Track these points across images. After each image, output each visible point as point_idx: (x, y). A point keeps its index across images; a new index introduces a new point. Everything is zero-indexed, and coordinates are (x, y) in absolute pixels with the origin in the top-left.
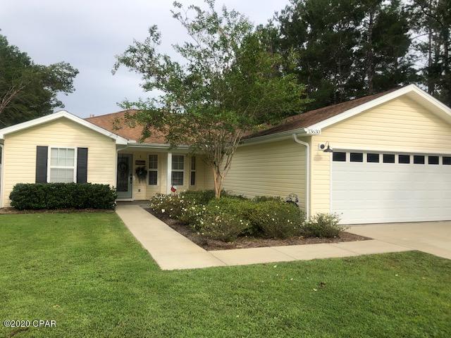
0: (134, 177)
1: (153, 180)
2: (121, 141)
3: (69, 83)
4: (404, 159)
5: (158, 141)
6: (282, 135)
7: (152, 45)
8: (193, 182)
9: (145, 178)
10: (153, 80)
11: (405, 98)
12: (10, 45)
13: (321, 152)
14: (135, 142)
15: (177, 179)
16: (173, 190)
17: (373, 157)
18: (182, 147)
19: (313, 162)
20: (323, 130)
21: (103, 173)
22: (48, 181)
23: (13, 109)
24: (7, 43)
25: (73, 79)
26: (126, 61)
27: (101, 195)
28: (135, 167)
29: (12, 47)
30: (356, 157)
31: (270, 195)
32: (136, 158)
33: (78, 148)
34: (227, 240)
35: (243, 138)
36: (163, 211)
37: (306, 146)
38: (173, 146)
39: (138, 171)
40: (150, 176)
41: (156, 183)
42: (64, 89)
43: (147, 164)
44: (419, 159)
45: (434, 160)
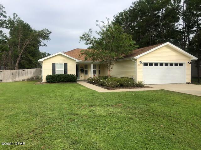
0: (80, 72)
1: (86, 73)
2: (77, 61)
4: (166, 65)
5: (89, 61)
6: (128, 59)
7: (89, 33)
8: (99, 73)
9: (83, 72)
12: (25, 22)
13: (140, 64)
14: (81, 61)
15: (94, 72)
16: (95, 76)
17: (156, 65)
18: (97, 62)
19: (137, 66)
20: (140, 57)
21: (72, 71)
22: (56, 74)
23: (28, 48)
24: (23, 22)
25: (49, 35)
26: (82, 38)
27: (72, 78)
29: (26, 23)
30: (151, 65)
32: (80, 66)
33: (65, 64)
34: (113, 88)
35: (117, 59)
36: (94, 82)
37: (135, 62)
38: (93, 62)
39: (81, 70)
41: (87, 74)
42: (46, 39)
43: (84, 68)
44: (171, 65)
45: (176, 65)
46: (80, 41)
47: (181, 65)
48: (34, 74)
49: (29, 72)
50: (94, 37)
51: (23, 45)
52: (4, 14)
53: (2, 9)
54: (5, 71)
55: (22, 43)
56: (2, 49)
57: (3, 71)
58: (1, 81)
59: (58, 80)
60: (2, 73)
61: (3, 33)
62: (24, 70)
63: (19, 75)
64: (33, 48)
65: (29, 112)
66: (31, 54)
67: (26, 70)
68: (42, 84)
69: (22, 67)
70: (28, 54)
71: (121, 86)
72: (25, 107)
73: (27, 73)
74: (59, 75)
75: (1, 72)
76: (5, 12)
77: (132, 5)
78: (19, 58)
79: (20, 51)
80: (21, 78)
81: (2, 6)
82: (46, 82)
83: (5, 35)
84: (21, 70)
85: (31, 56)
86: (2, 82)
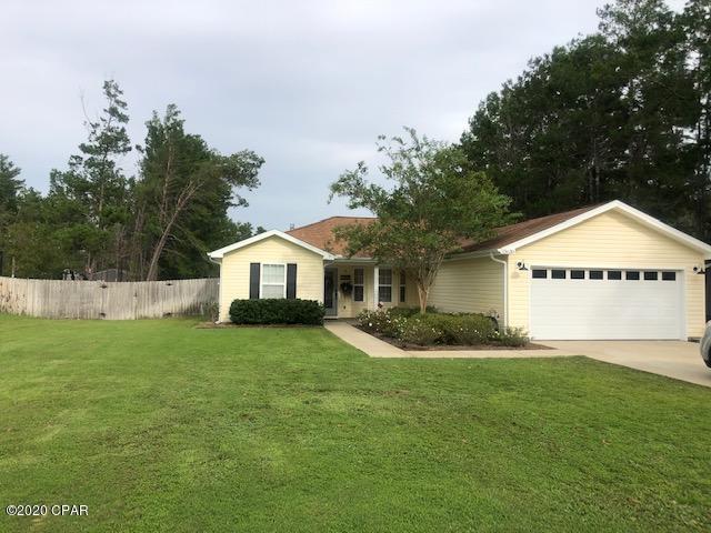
0: (339, 293)
1: (359, 298)
2: (327, 256)
3: (252, 175)
4: (614, 275)
5: (362, 258)
6: (481, 253)
7: (360, 175)
8: (402, 298)
9: (350, 293)
10: (359, 200)
11: (612, 213)
12: (186, 133)
13: (518, 270)
15: (385, 294)
16: (380, 306)
17: (578, 274)
18: (390, 262)
19: (510, 280)
20: (517, 249)
21: (311, 289)
22: (261, 297)
23: (190, 211)
25: (258, 170)
26: (336, 188)
27: (310, 311)
28: (339, 283)
29: (188, 136)
30: (559, 274)
31: (472, 312)
32: (340, 273)
33: (288, 265)
36: (370, 325)
37: (503, 264)
38: (380, 262)
39: (343, 286)
40: (356, 291)
41: (362, 300)
42: (247, 183)
43: (353, 278)
44: (633, 275)
45: (651, 275)
46: (331, 197)
47: (669, 276)
48: (199, 295)
49: (185, 291)
50: (372, 186)
51: (174, 202)
52: (120, 110)
53: (115, 96)
54: (114, 284)
55: (175, 194)
56: (111, 216)
57: (109, 284)
58: (103, 314)
59: (267, 315)
60: (108, 290)
61: (115, 169)
62: (171, 282)
63: (155, 296)
64: (205, 211)
65: (149, 396)
66: (198, 231)
67: (177, 283)
68: (216, 327)
69: (169, 272)
70: (187, 232)
71: (449, 340)
72: (144, 385)
73: (180, 291)
74: (268, 301)
75: (104, 287)
76: (124, 105)
77: (528, 69)
78: (161, 244)
79: (166, 223)
80: (159, 309)
81: (116, 88)
82: (229, 320)
83: (121, 173)
84: (162, 284)
85: (198, 237)
86: (108, 318)
